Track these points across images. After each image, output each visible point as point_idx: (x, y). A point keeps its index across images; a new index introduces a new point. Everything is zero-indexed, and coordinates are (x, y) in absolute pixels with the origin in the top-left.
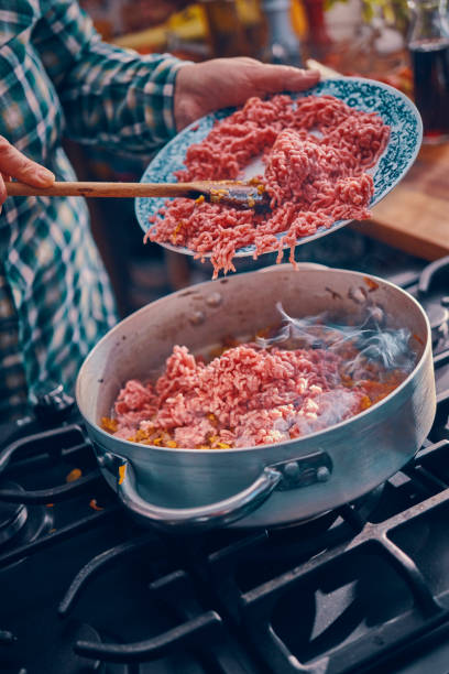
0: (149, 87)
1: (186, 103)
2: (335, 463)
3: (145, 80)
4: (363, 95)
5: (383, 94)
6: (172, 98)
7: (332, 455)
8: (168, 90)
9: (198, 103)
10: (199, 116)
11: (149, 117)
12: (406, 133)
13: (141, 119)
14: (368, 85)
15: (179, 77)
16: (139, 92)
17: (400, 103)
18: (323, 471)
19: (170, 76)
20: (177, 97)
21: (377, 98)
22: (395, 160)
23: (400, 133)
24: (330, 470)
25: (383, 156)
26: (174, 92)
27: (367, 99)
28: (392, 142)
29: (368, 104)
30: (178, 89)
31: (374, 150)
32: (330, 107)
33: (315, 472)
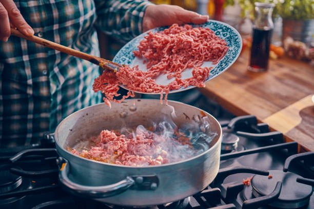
0: (135, 12)
1: (148, 21)
2: (161, 182)
3: (134, 9)
4: (223, 31)
5: (231, 31)
6: (142, 18)
7: (160, 177)
8: (141, 14)
9: (153, 22)
10: (152, 28)
11: (132, 25)
12: (234, 52)
13: (129, 26)
14: (226, 27)
15: (147, 9)
16: (130, 14)
17: (236, 37)
18: (154, 185)
19: (144, 9)
20: (144, 18)
21: (228, 33)
22: (225, 63)
23: (232, 51)
24: (158, 185)
25: (222, 60)
26: (144, 16)
27: (224, 33)
28: (227, 54)
29: (224, 35)
30: (146, 14)
31: (219, 56)
32: (206, 34)
33: (150, 184)
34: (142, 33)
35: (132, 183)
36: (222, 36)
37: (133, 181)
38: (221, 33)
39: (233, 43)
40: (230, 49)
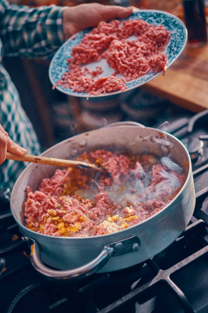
0: (48, 22)
1: (69, 27)
2: (141, 240)
3: (45, 18)
4: (155, 18)
5: (164, 17)
6: (62, 26)
7: (140, 237)
8: (59, 21)
9: (75, 26)
11: (49, 36)
12: (178, 34)
13: (45, 38)
14: (156, 13)
15: (64, 14)
16: (43, 24)
17: (174, 20)
18: (136, 245)
19: (59, 15)
20: (64, 24)
21: (162, 19)
22: (175, 46)
23: (175, 34)
24: (139, 243)
25: (169, 44)
27: (157, 20)
28: (172, 38)
29: (158, 22)
31: (164, 43)
32: (140, 24)
33: (132, 246)
34: (64, 41)
35: (111, 251)
36: (156, 23)
37: (112, 249)
38: (154, 21)
39: (172, 26)
40: (173, 32)
